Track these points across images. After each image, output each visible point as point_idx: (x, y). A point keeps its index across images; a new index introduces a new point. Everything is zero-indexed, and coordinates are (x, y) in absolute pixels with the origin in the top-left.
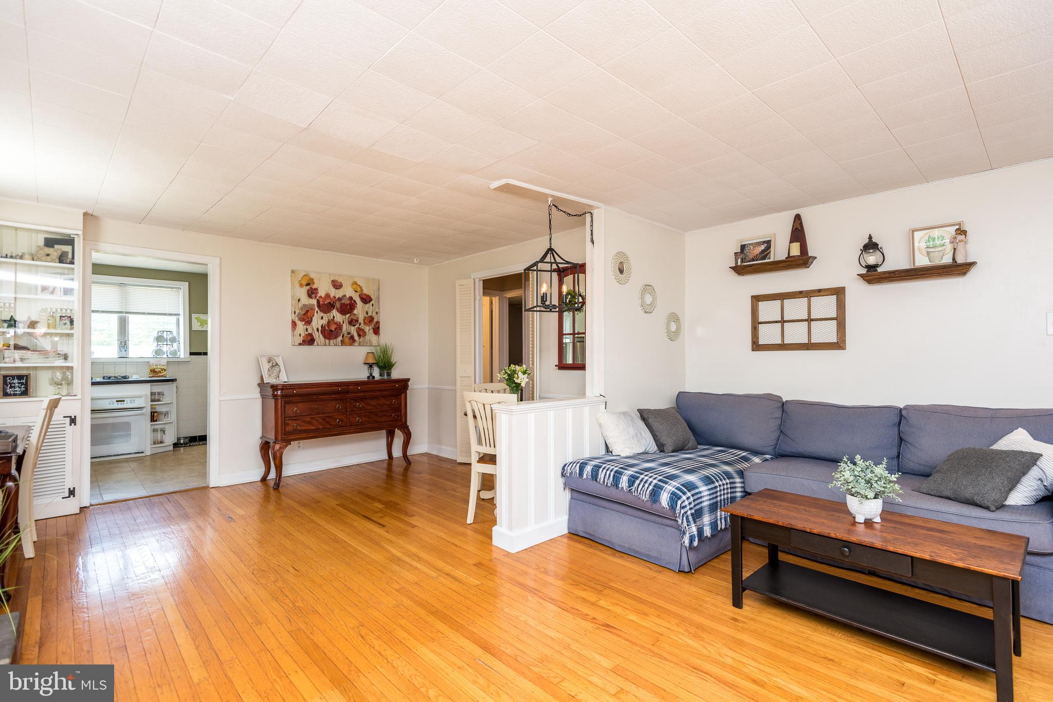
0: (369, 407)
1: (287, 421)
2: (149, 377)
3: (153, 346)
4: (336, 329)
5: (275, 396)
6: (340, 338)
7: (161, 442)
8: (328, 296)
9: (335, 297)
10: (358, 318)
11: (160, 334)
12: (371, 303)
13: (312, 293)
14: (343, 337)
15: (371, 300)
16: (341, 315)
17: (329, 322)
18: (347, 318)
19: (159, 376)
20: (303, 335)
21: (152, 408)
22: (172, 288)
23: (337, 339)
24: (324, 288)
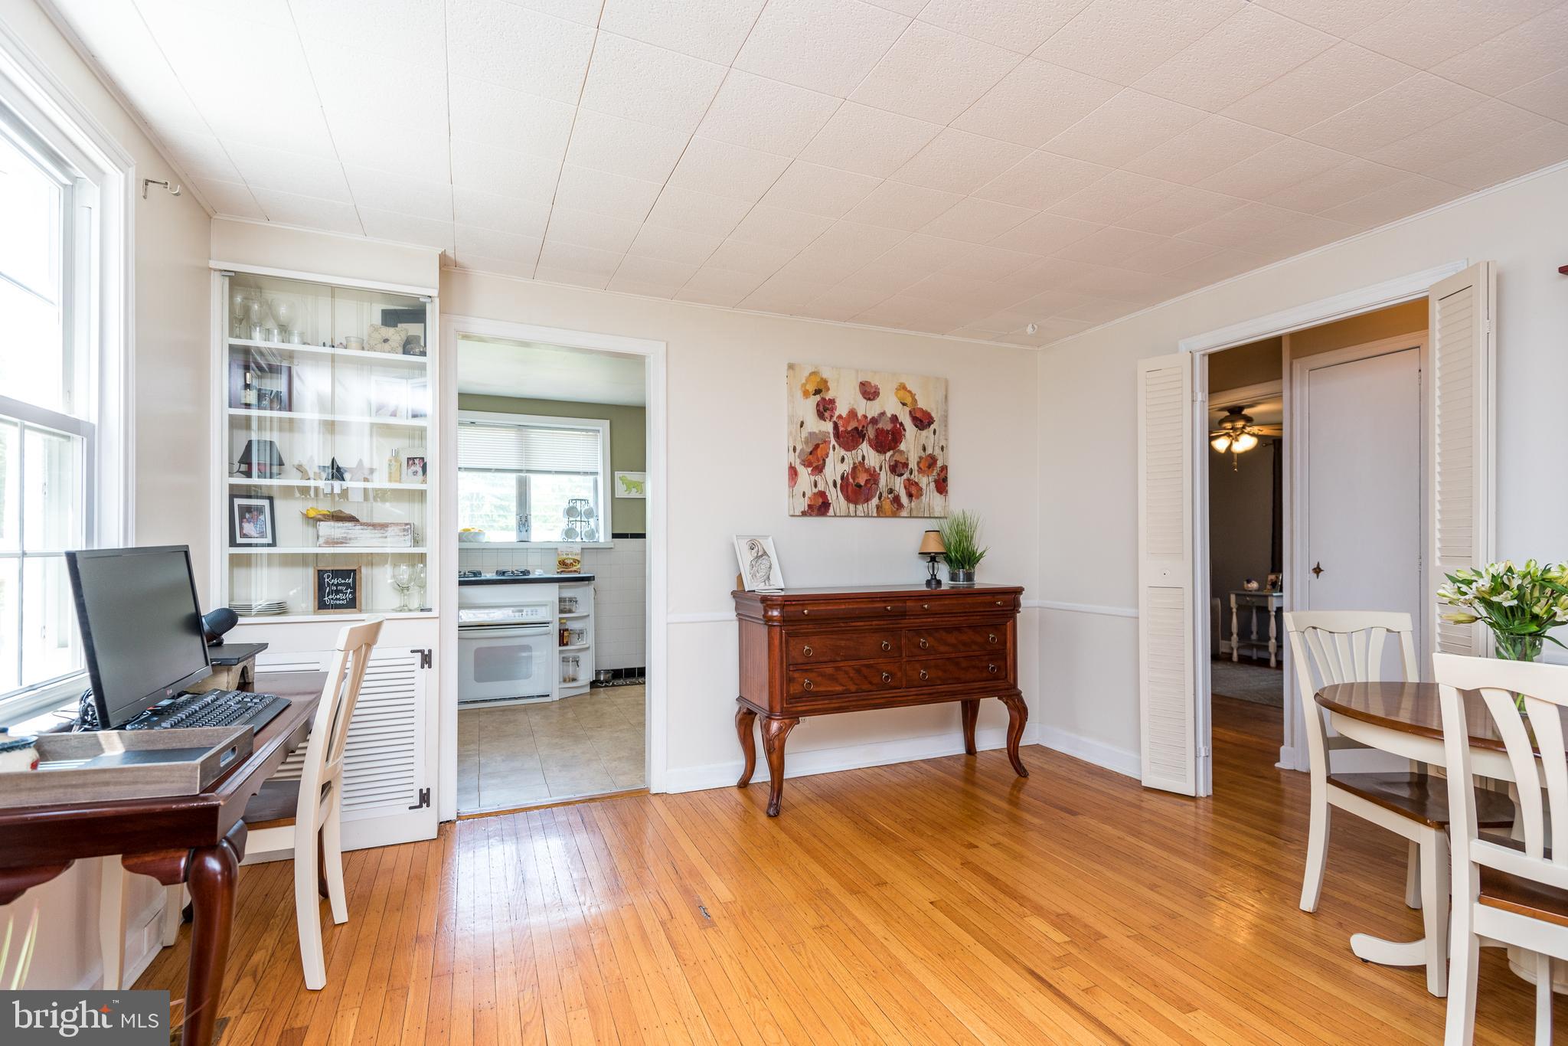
0: (942, 649)
1: (791, 673)
2: (558, 573)
3: (563, 524)
4: (867, 481)
5: (768, 620)
6: (875, 501)
7: (574, 680)
8: (852, 414)
9: (865, 417)
10: (907, 459)
11: (571, 504)
12: (932, 427)
13: (825, 409)
14: (880, 498)
15: (931, 421)
16: (877, 454)
17: (854, 468)
18: (887, 459)
19: (571, 572)
20: (809, 494)
21: (561, 624)
22: (587, 431)
23: (869, 503)
24: (847, 400)
